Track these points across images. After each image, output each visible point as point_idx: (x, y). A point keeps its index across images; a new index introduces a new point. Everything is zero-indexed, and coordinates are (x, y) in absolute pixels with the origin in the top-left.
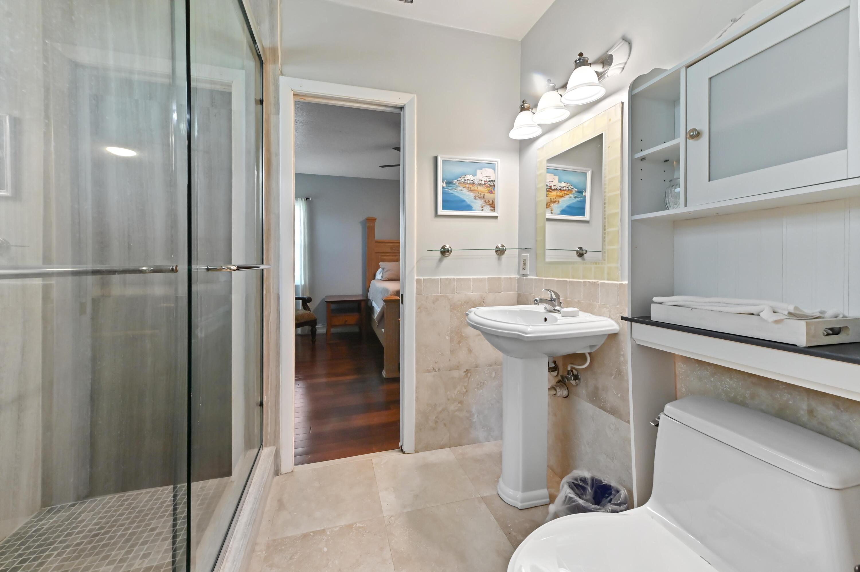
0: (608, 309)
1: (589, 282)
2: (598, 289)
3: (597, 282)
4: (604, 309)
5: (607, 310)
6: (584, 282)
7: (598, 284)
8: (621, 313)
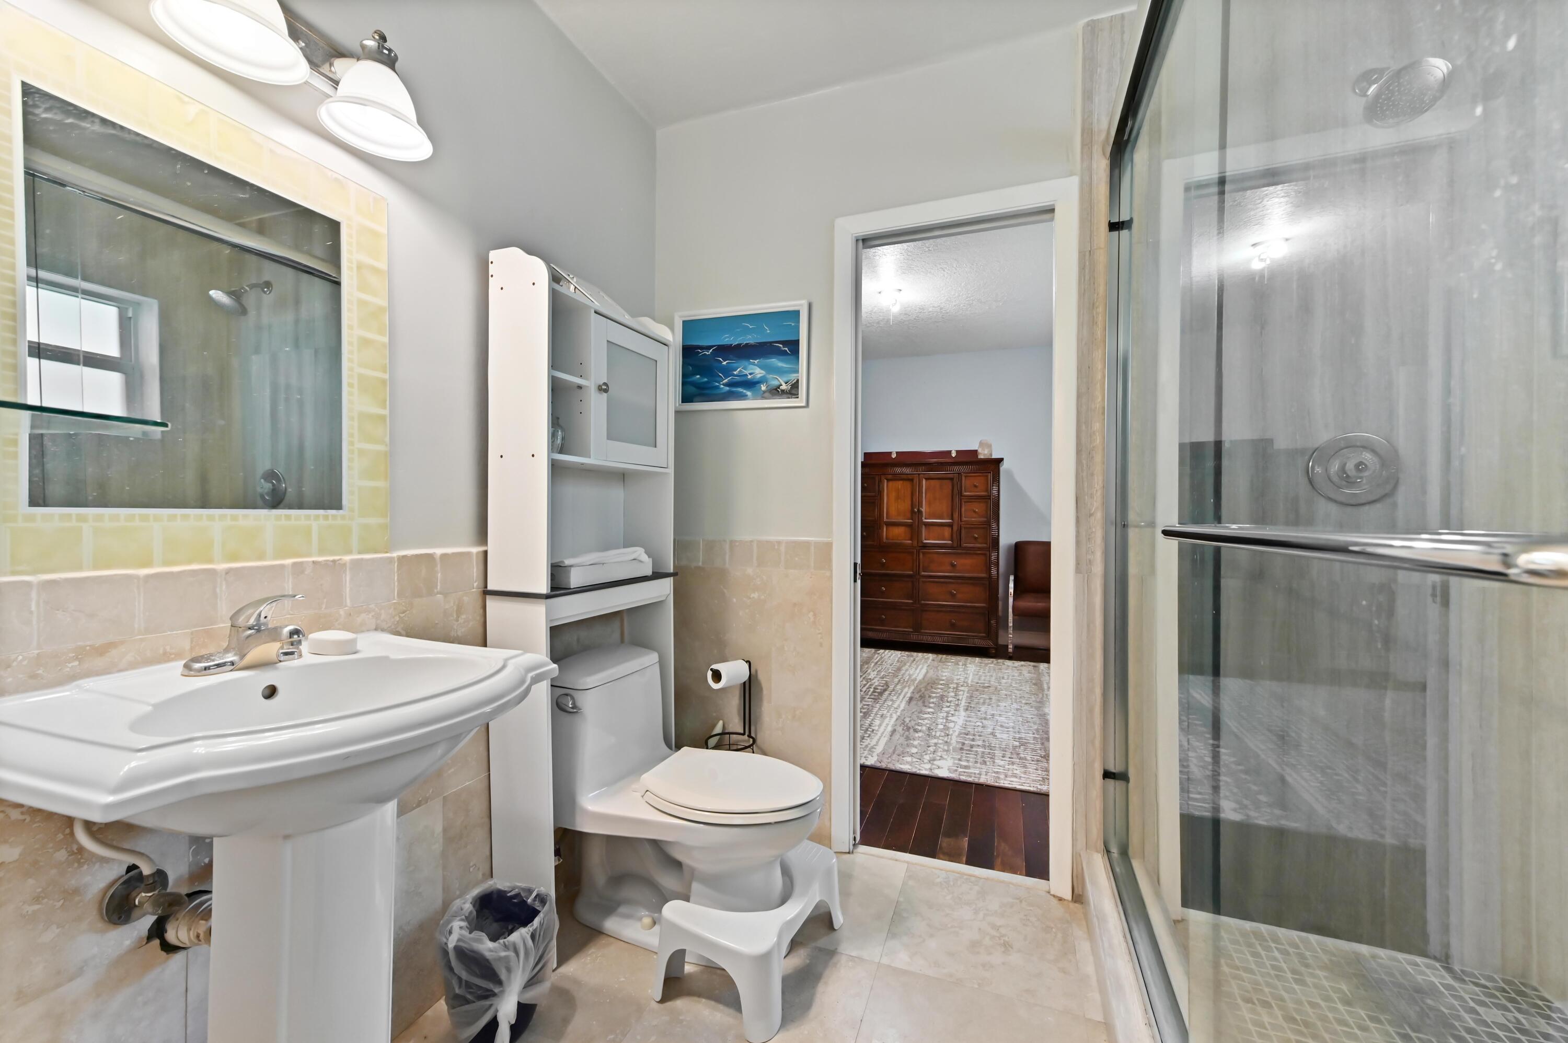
0: (373, 614)
1: (313, 562)
2: (344, 575)
3: (340, 559)
4: (363, 616)
5: (371, 617)
6: (294, 564)
7: (345, 564)
8: (403, 613)
